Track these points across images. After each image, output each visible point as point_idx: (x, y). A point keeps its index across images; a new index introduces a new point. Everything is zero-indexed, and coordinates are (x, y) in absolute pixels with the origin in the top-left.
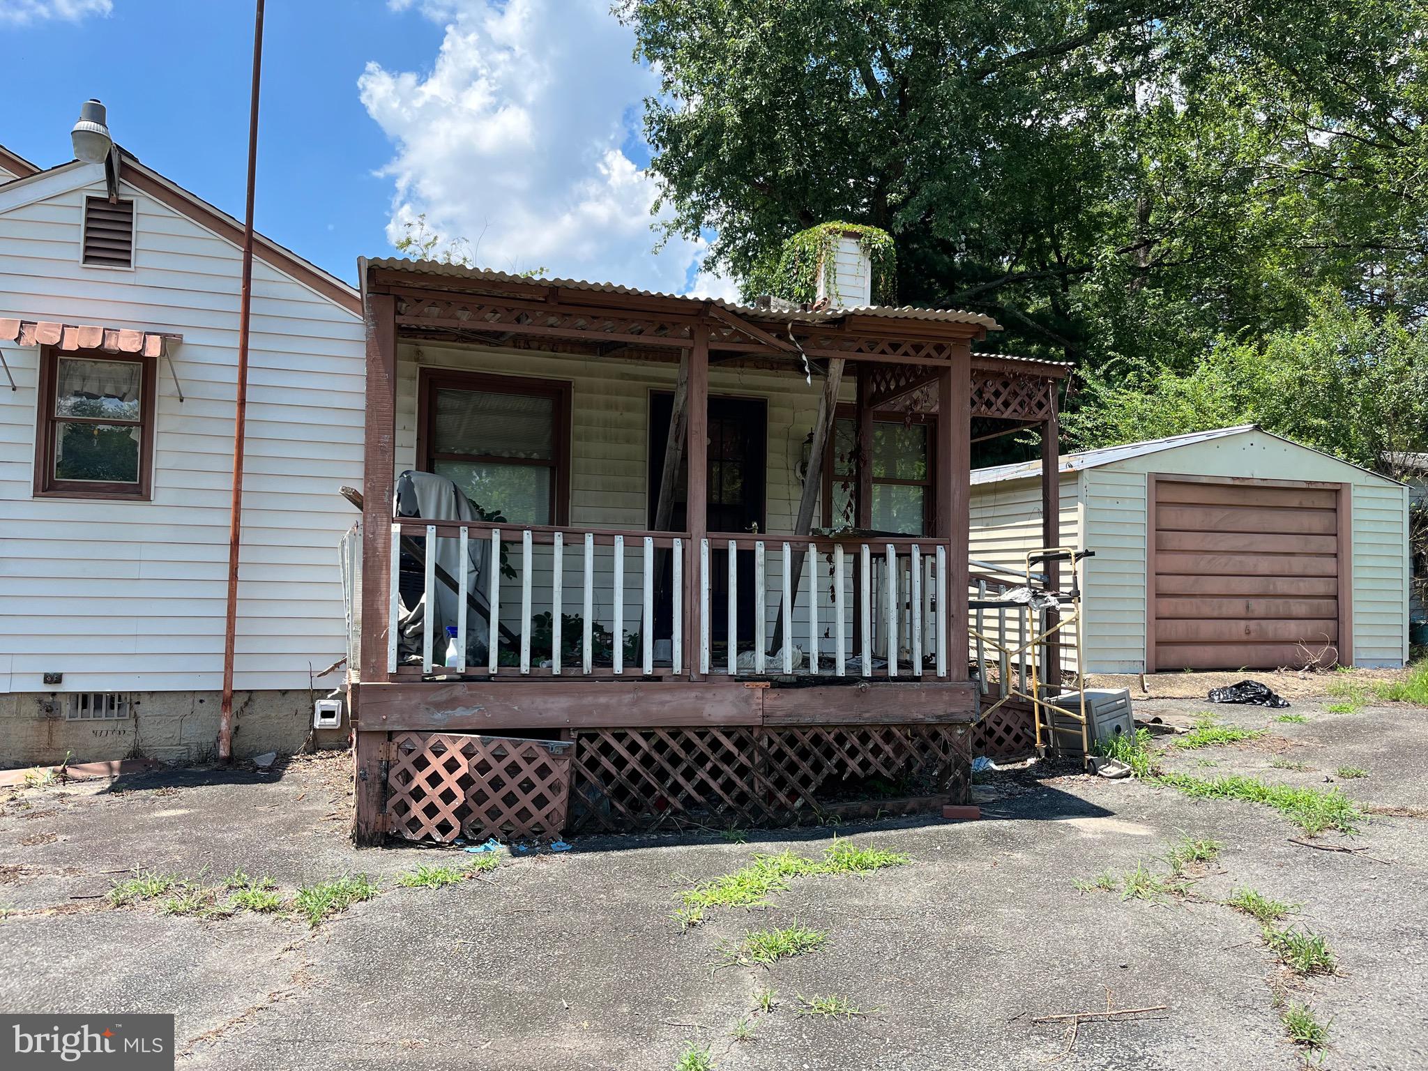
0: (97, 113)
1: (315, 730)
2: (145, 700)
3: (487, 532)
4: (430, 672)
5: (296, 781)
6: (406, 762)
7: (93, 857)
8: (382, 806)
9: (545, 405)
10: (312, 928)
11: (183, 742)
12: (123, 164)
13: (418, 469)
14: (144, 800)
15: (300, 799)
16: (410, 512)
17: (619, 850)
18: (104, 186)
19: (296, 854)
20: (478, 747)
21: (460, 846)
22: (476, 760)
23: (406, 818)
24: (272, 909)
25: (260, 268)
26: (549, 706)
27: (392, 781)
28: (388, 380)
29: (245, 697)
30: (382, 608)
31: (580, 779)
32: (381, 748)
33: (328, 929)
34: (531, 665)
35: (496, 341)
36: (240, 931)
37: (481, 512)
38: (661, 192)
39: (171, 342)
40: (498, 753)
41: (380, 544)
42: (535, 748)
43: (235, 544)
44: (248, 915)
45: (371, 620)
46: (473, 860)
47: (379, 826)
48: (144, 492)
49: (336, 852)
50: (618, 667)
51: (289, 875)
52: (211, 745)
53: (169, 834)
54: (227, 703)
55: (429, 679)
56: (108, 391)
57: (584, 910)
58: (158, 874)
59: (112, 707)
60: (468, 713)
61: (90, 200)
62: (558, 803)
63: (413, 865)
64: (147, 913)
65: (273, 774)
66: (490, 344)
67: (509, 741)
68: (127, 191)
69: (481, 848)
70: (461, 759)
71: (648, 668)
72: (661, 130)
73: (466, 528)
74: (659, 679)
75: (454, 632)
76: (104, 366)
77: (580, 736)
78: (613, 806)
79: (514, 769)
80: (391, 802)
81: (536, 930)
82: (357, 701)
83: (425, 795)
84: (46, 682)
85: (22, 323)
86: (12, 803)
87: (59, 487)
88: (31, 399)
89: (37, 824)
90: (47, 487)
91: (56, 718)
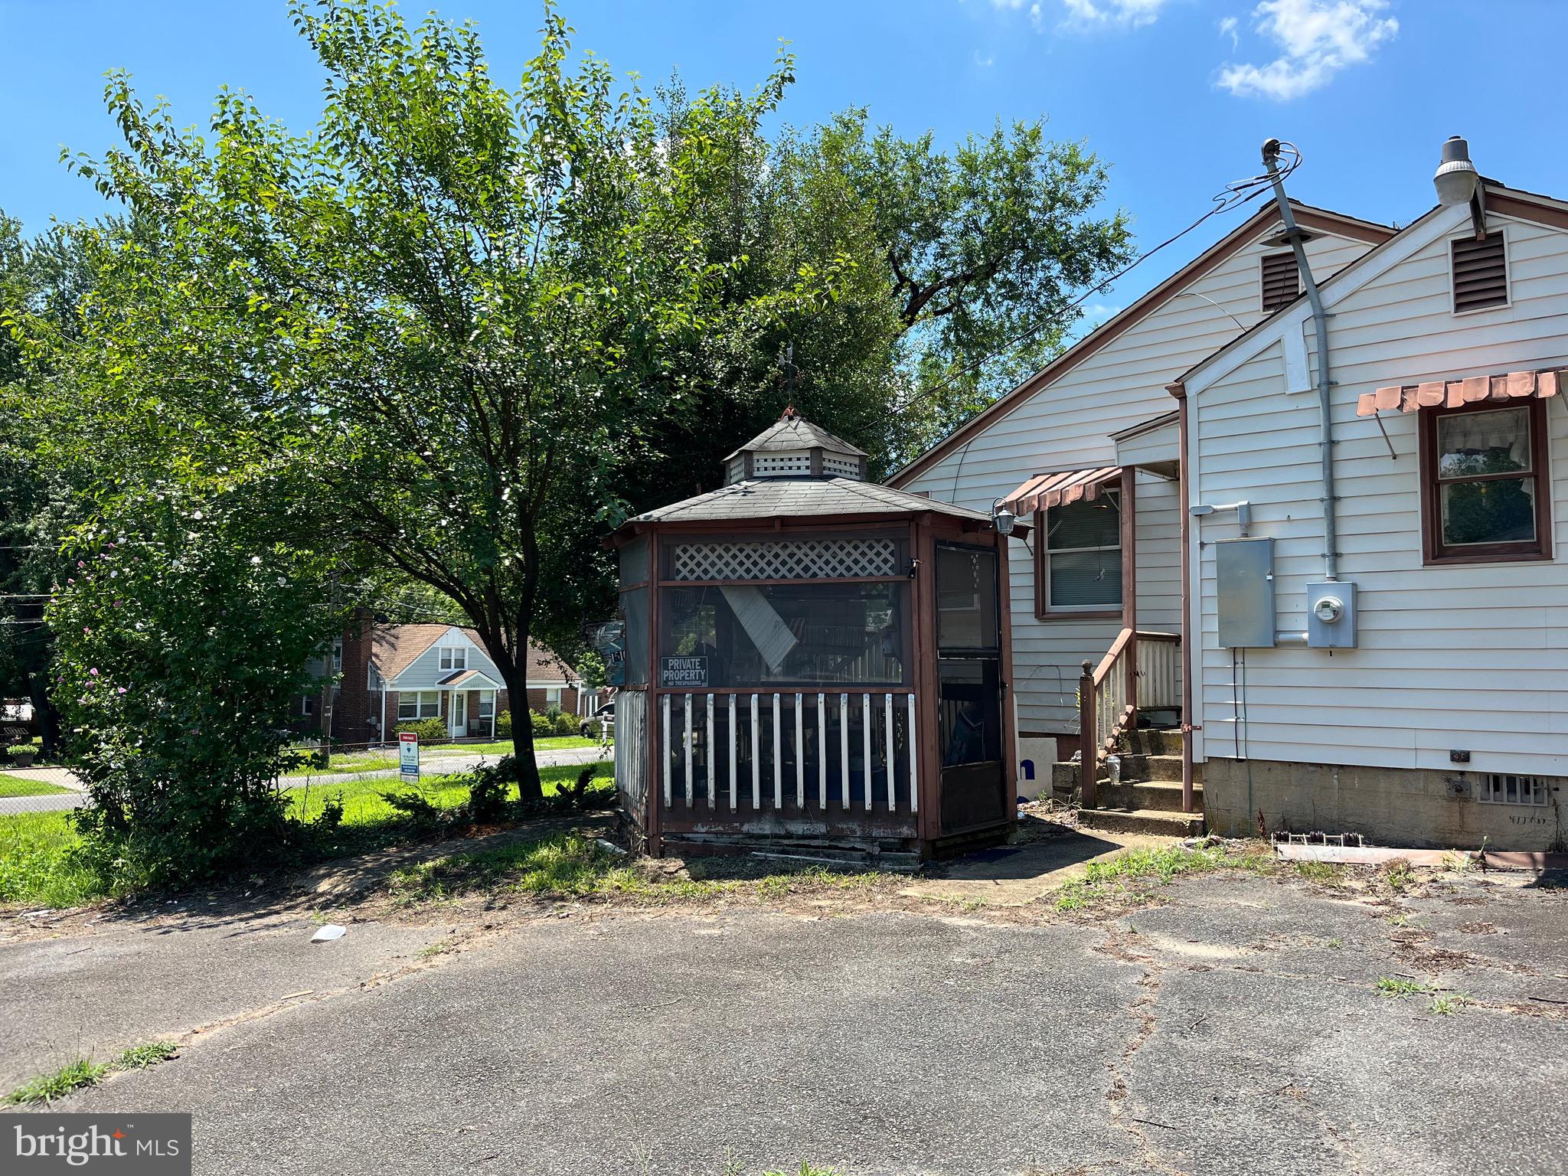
0: (1459, 149)
7: (1543, 957)
12: (1488, 195)
18: (1470, 225)
48: (1544, 551)
56: (1492, 444)
59: (1528, 792)
61: (1456, 244)
68: (1496, 222)
76: (1489, 417)
84: (1453, 759)
85: (1403, 388)
86: (1434, 885)
87: (1449, 552)
88: (1414, 465)
89: (1469, 911)
90: (1437, 553)
91: (1466, 800)
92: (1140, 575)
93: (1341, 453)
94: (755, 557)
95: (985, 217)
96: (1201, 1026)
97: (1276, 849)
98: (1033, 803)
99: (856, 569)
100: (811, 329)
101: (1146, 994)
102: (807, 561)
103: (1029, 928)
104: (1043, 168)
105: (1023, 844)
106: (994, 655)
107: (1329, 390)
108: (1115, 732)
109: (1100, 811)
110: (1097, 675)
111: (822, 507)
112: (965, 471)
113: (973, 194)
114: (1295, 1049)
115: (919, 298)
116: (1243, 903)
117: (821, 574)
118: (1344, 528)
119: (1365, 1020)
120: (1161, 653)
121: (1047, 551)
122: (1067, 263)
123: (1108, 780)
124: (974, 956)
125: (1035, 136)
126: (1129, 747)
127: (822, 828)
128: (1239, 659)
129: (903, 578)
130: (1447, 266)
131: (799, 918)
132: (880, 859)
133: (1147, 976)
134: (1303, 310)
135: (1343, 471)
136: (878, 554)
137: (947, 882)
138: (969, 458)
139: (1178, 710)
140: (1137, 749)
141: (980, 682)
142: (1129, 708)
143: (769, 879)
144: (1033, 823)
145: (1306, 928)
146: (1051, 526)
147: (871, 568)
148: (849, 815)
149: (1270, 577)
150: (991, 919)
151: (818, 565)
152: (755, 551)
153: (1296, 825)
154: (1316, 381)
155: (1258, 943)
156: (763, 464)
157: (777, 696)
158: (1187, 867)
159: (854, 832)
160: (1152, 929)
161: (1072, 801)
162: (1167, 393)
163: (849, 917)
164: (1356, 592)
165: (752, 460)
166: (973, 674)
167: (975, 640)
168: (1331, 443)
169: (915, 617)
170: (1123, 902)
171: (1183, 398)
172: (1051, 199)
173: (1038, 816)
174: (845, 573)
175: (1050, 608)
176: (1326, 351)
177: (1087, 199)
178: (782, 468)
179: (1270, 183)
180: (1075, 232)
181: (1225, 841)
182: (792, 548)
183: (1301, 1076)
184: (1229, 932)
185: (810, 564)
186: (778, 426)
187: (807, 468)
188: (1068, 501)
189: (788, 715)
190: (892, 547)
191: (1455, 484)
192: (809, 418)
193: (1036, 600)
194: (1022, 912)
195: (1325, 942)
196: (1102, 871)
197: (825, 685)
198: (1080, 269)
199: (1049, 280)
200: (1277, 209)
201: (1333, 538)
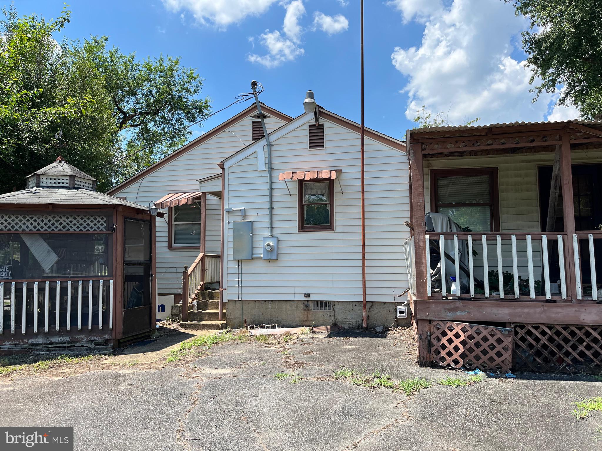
0: (311, 95)
1: (397, 318)
2: (336, 304)
3: (466, 236)
4: (445, 296)
5: (392, 338)
6: (438, 333)
7: (326, 361)
8: (429, 350)
9: (485, 178)
10: (407, 396)
11: (350, 320)
12: (319, 111)
13: (432, 211)
14: (340, 341)
15: (395, 345)
16: (430, 230)
17: (540, 380)
18: (314, 120)
19: (397, 367)
20: (468, 328)
21: (463, 371)
22: (468, 334)
23: (439, 356)
24: (391, 387)
25: (367, 140)
26: (500, 312)
27: (432, 340)
28: (421, 177)
29: (370, 304)
30: (424, 269)
31: (517, 346)
32: (427, 326)
33: (413, 398)
34: (490, 294)
35: (462, 155)
36: (380, 394)
37: (460, 227)
38: (534, 73)
39: (339, 173)
40: (477, 331)
41: (421, 243)
42: (494, 330)
43: (364, 246)
44: (382, 389)
45: (420, 275)
46: (470, 377)
47: (428, 359)
48: (332, 228)
49: (412, 367)
50: (533, 295)
51: (395, 375)
52: (360, 322)
53: (350, 354)
54: (364, 306)
55: (445, 299)
56: (319, 193)
57: (526, 405)
58: (349, 369)
59: (326, 306)
60: (463, 314)
61: (310, 126)
62: (508, 356)
63: (444, 376)
64: (347, 383)
65: (383, 335)
66: (459, 156)
67: (482, 326)
68: (322, 121)
69: (473, 372)
70: (461, 333)
71: (548, 296)
72: (532, 44)
73: (457, 235)
74: (555, 301)
75: (454, 279)
76: (317, 184)
77: (516, 327)
78: (535, 360)
79: (485, 339)
80: (433, 349)
81: (504, 411)
82: (416, 307)
83: (447, 347)
84: (305, 296)
85: (293, 172)
86: (298, 339)
87: (306, 228)
88: (296, 198)
89: (307, 347)
90: (302, 228)
91: (309, 310)
92: (207, 233)
93: (275, 192)
94: (39, 221)
95: (155, 91)
96: (214, 399)
97: (249, 332)
98: (164, 321)
99: (88, 228)
100: (74, 125)
101: (197, 390)
102: (65, 224)
103: (155, 371)
104: (179, 76)
105: (158, 337)
106: (148, 263)
107: (271, 171)
108: (196, 292)
109: (189, 323)
110: (190, 271)
111: (73, 201)
112: (141, 190)
113: (150, 80)
114: (246, 402)
115: (126, 118)
116: (236, 352)
117: (71, 230)
118: (275, 218)
119: (270, 389)
120: (214, 262)
121: (173, 223)
122: (187, 113)
123: (193, 310)
124: (130, 385)
125: (176, 62)
126: (201, 297)
127: (68, 339)
128: (240, 264)
129: (110, 232)
130: (307, 133)
131: (53, 378)
132: (94, 349)
133: (198, 383)
134: (263, 142)
135: (275, 199)
136: (99, 222)
137: (123, 356)
138: (143, 185)
139: (219, 283)
140: (204, 298)
141: (143, 274)
142: (202, 283)
143: (40, 363)
144: (163, 329)
145: (255, 359)
146: (175, 214)
147: (95, 228)
148: (81, 332)
149: (251, 235)
150: (140, 369)
151: (70, 226)
152: (39, 218)
153: (257, 323)
154: (267, 168)
155: (239, 366)
156: (45, 180)
157: (47, 282)
158: (218, 341)
159: (83, 339)
160: (202, 365)
161: (179, 319)
162: (218, 167)
163: (77, 375)
164: (278, 240)
165: (39, 178)
166: (140, 271)
167: (141, 258)
168: (272, 189)
169: (114, 248)
170: (194, 357)
171: (223, 169)
172: (182, 88)
173: (165, 326)
174: (83, 229)
175: (174, 245)
176: (270, 157)
177: (196, 91)
178: (55, 183)
179: (253, 96)
180: (190, 102)
181: (233, 330)
182: (58, 218)
183: (247, 412)
184: (229, 363)
185: (66, 225)
186: (54, 164)
187: (67, 183)
188: (181, 204)
189: (52, 291)
190: (105, 219)
191: (308, 206)
192: (70, 162)
193: (168, 241)
194: (153, 365)
195: (261, 363)
196: (186, 346)
197: (71, 277)
198: (192, 117)
199: (180, 118)
200: (256, 106)
201: (272, 222)
